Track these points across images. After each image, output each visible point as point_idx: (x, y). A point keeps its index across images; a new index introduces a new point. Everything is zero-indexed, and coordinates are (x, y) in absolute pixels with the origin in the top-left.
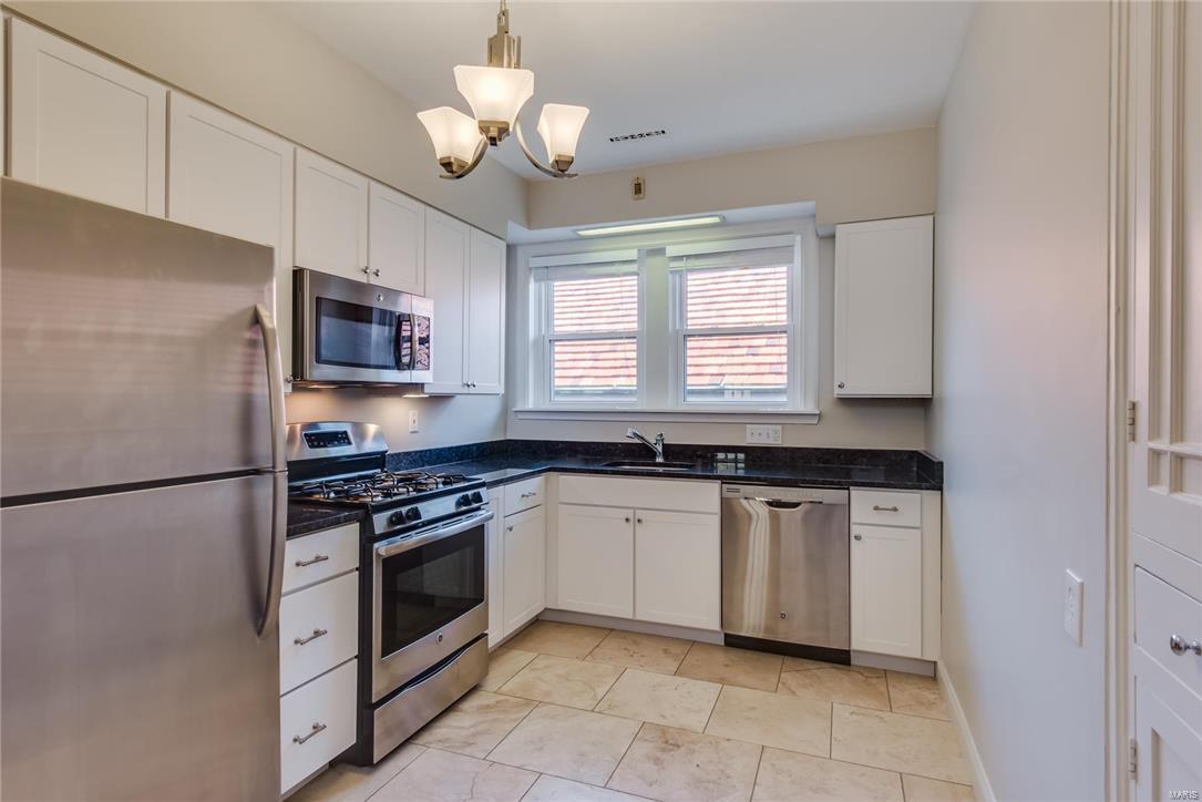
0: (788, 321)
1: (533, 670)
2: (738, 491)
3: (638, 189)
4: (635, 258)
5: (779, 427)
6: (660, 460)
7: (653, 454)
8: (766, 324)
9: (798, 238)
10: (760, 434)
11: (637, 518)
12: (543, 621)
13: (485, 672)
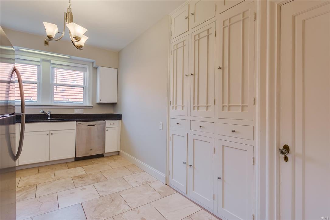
0: (83, 85)
1: (23, 180)
2: (81, 123)
3: (46, 43)
5: (83, 109)
6: (49, 118)
9: (88, 66)
10: (78, 111)
11: (51, 133)
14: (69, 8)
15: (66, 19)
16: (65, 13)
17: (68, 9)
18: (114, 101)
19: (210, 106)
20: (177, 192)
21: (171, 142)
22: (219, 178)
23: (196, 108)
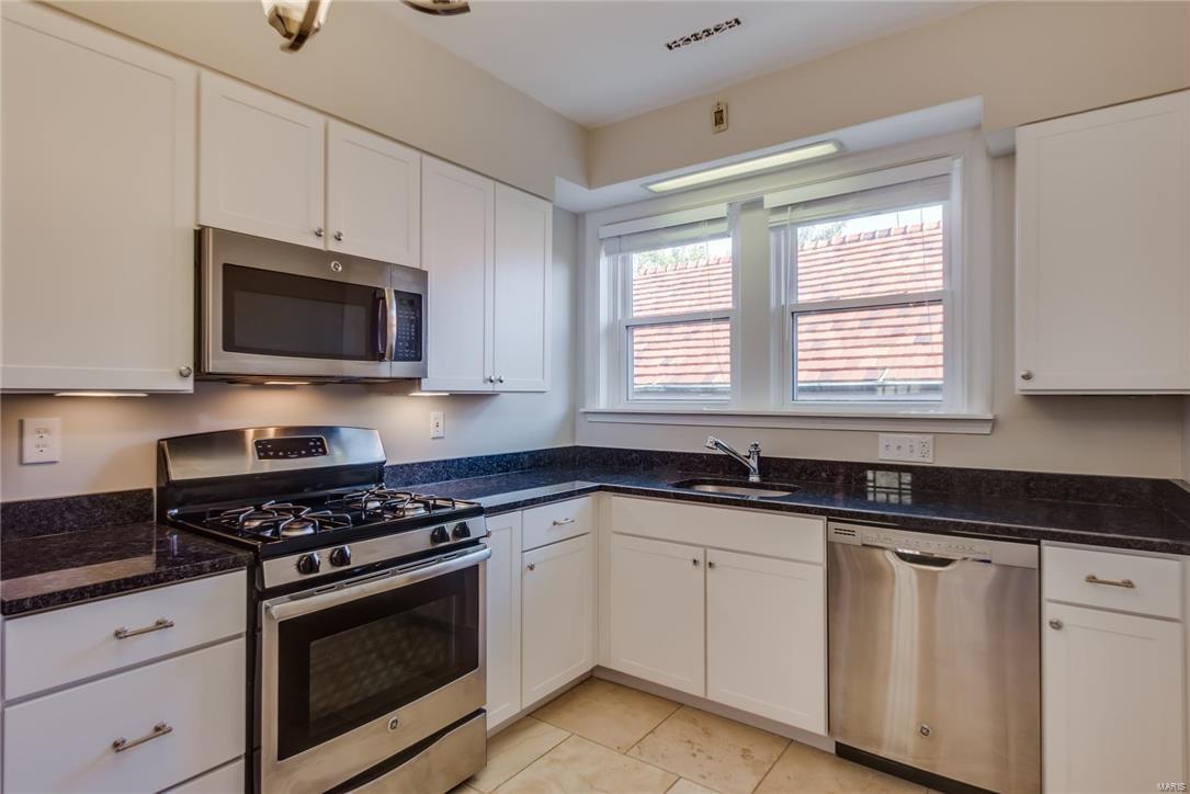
0: (944, 286)
1: (552, 761)
2: (852, 533)
3: (719, 118)
4: (725, 215)
5: (930, 437)
6: (754, 478)
7: (746, 471)
8: (910, 292)
9: (958, 163)
10: (899, 447)
11: (708, 561)
12: (598, 679)
13: (481, 763)
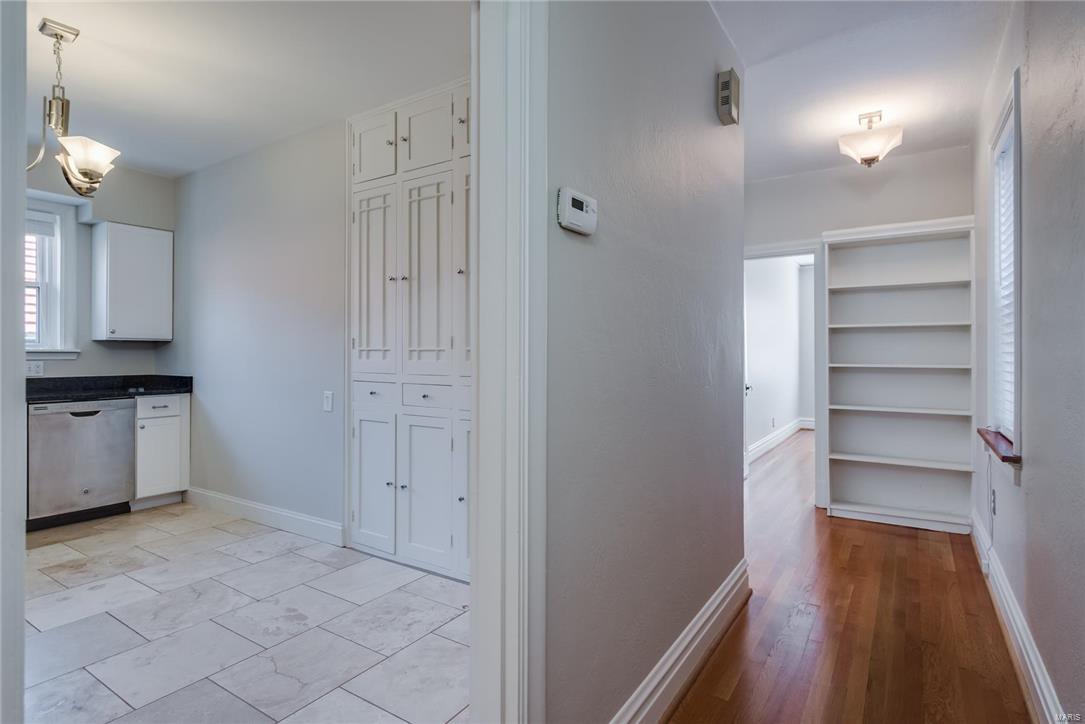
5: (41, 363)
9: (58, 217)
14: (58, 86)
15: (50, 115)
16: (45, 99)
17: (54, 87)
18: (164, 334)
19: (444, 351)
20: (372, 556)
21: (356, 441)
22: (460, 500)
23: (415, 354)
